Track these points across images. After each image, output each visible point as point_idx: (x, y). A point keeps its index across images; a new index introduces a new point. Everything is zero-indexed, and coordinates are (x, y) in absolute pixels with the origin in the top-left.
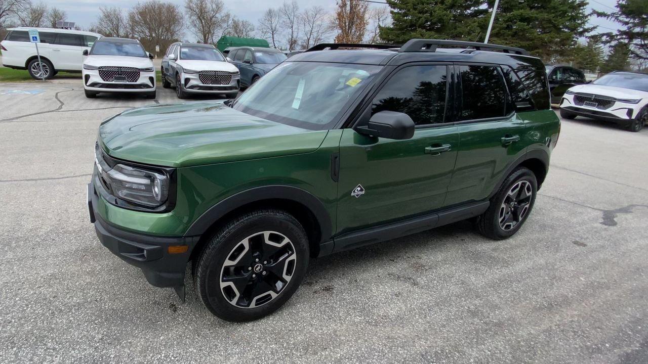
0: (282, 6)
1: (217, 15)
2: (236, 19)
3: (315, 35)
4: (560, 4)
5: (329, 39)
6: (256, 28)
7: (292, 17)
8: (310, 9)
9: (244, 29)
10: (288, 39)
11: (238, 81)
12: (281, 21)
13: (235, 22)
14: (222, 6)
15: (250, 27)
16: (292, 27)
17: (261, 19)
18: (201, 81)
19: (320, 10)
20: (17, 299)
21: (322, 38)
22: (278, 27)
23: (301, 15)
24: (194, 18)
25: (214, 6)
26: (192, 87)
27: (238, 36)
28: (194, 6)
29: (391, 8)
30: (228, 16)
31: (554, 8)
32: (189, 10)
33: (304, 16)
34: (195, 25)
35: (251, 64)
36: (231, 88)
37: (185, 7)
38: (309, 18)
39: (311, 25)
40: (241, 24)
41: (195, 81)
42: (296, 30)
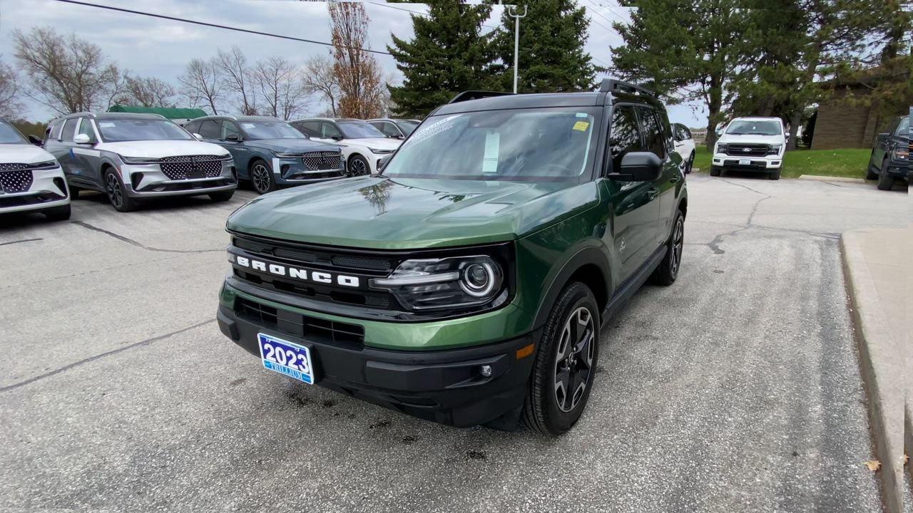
0: (217, 57)
1: (92, 70)
2: (132, 76)
3: (283, 100)
4: (571, 59)
5: (306, 106)
6: (176, 91)
7: (239, 73)
8: (266, 62)
9: (155, 94)
10: (239, 107)
11: (233, 169)
12: (220, 80)
13: (130, 81)
14: (97, 53)
15: (165, 89)
16: (242, 89)
17: (183, 77)
18: (167, 175)
19: (281, 64)
21: (295, 104)
22: (216, 89)
23: (251, 70)
24: (40, 75)
25: (80, 54)
26: (151, 187)
27: (146, 105)
28: (37, 54)
29: (398, 61)
30: (113, 70)
31: (566, 63)
32: (25, 61)
33: (258, 72)
34: (44, 89)
35: (240, 142)
36: (224, 182)
37: (17, 56)
38: (267, 75)
39: (274, 86)
40: (145, 85)
41: (153, 176)
42: (250, 93)
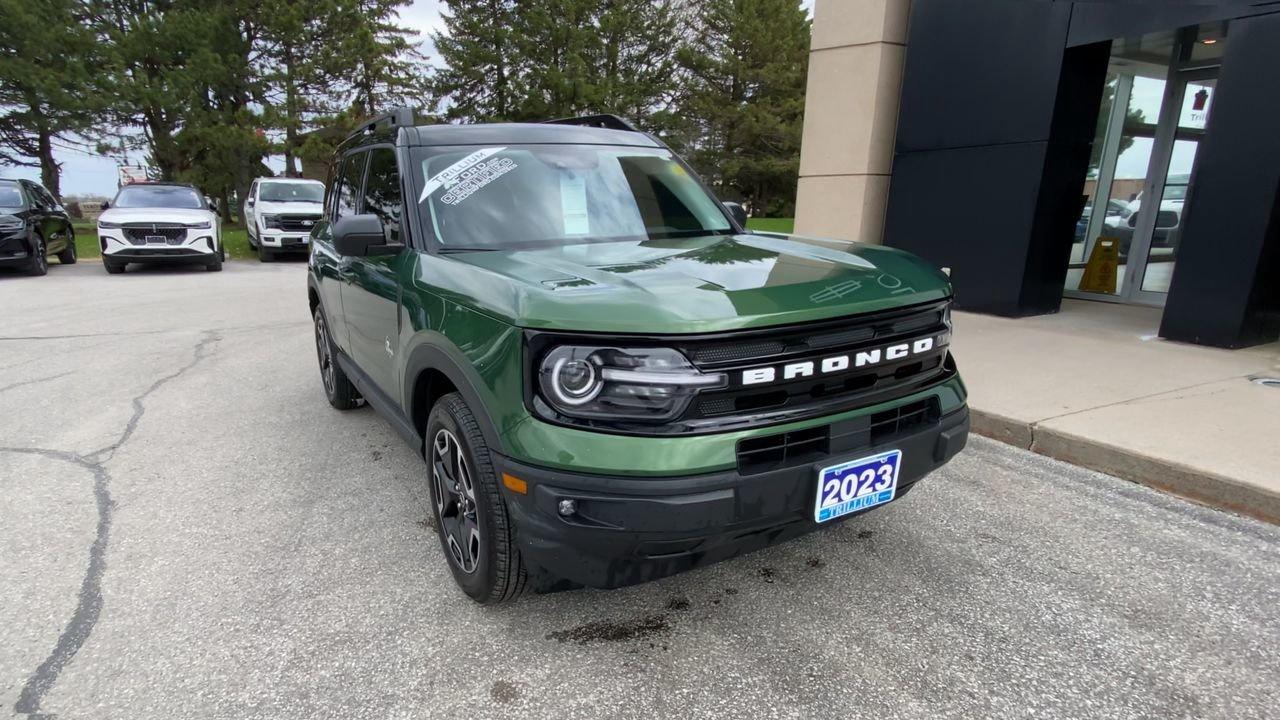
20: (1032, 711)
